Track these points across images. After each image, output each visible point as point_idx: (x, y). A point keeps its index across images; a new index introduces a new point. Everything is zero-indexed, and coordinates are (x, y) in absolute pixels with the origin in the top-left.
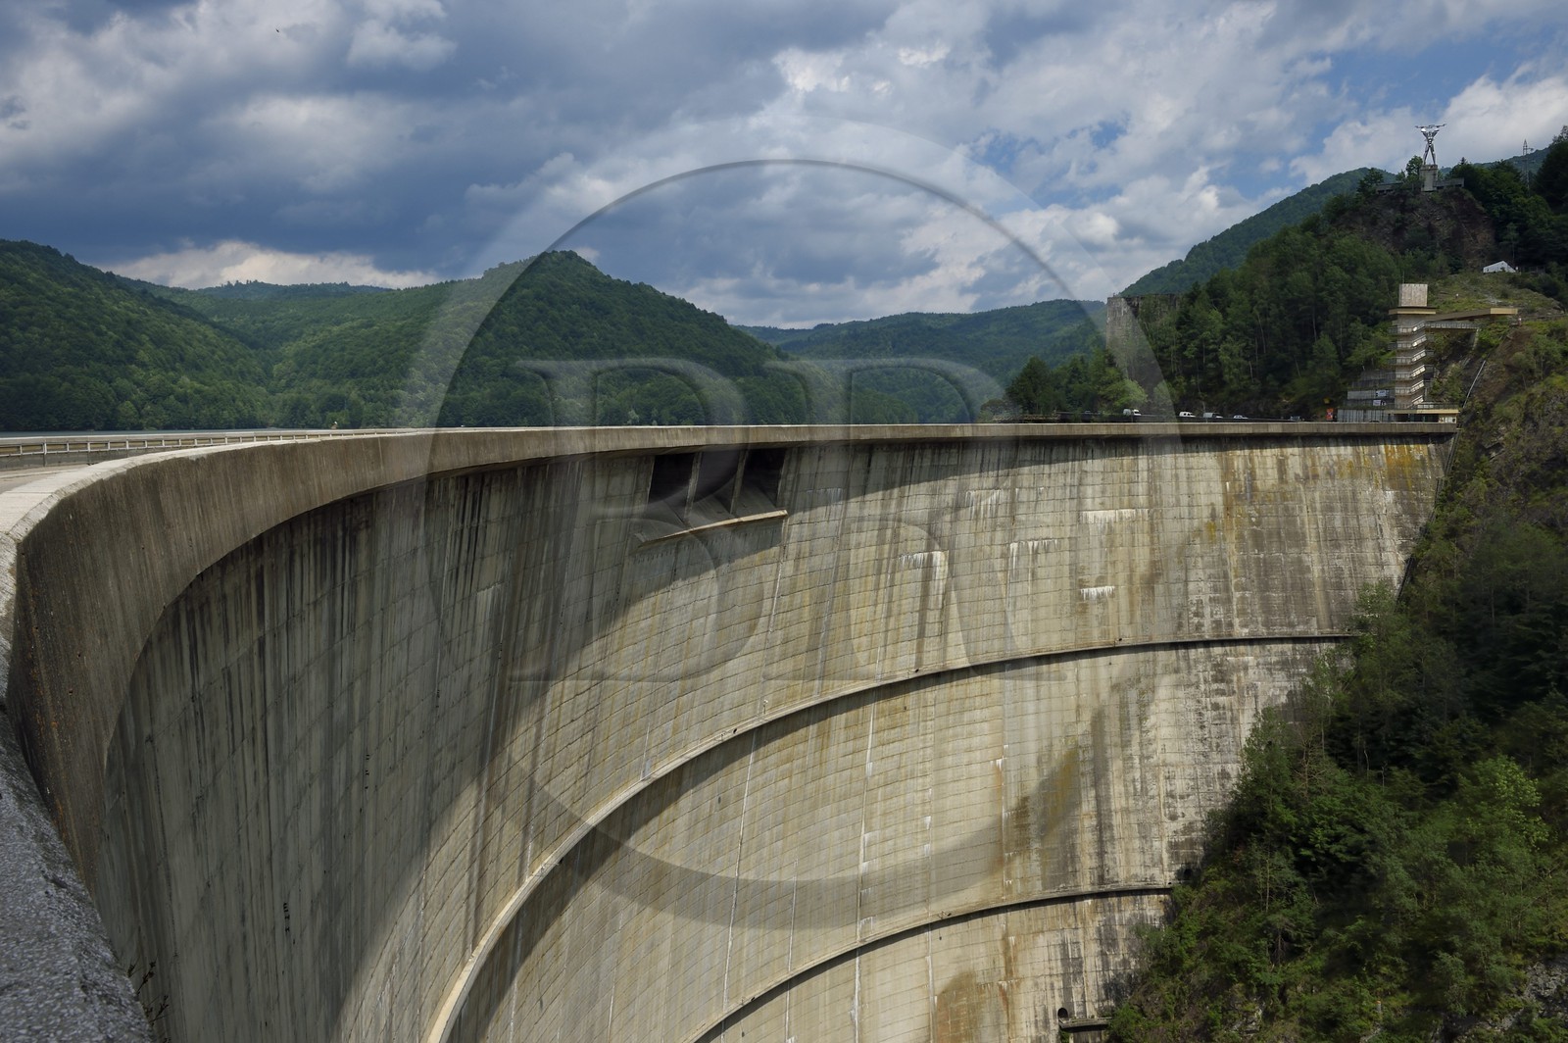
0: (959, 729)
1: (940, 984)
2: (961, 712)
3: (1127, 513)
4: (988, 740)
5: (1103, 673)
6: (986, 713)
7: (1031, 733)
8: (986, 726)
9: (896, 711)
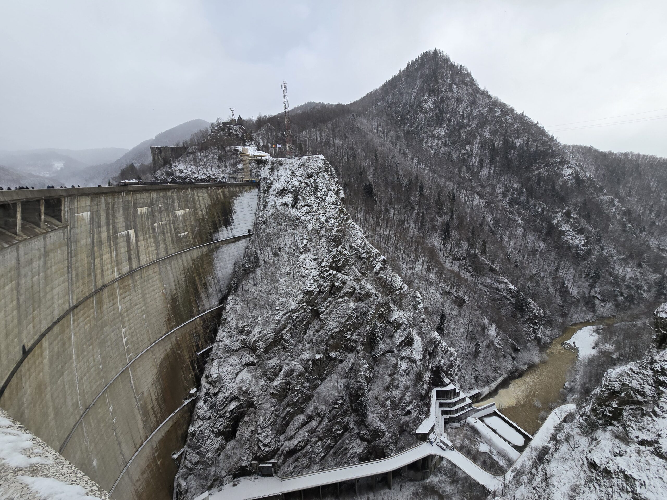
0: (149, 285)
1: (159, 362)
2: (148, 280)
3: (187, 210)
4: (159, 285)
5: (189, 257)
6: (157, 278)
7: (172, 280)
8: (157, 282)
9: (126, 286)
